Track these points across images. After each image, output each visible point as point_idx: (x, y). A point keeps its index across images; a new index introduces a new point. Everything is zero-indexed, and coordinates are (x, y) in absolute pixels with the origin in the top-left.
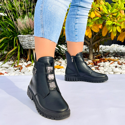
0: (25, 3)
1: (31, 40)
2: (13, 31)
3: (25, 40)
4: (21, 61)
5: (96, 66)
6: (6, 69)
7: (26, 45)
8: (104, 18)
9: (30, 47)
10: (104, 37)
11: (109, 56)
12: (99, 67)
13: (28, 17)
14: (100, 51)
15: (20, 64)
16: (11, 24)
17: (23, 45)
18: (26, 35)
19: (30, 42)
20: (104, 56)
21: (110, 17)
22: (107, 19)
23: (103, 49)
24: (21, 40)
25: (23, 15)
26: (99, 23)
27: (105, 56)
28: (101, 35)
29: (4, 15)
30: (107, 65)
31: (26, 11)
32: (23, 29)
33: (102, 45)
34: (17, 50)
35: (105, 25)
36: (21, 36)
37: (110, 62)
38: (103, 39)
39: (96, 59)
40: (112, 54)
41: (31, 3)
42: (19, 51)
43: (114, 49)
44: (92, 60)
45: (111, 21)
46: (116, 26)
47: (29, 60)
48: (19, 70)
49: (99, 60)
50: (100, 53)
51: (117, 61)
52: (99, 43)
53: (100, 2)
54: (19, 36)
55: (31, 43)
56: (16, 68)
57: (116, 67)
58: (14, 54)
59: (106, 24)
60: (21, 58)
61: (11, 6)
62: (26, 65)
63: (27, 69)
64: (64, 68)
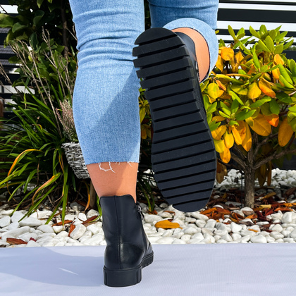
2: (50, 132)
3: (80, 156)
4: (71, 210)
5: (261, 223)
6: (32, 229)
7: (84, 168)
8: (282, 100)
10: (283, 148)
12: (272, 226)
14: (274, 183)
15: (69, 217)
16: (46, 115)
17: (76, 169)
20: (282, 197)
22: (292, 101)
23: (280, 178)
24: (70, 155)
26: (270, 112)
27: (287, 197)
28: (277, 142)
29: (28, 92)
30: (290, 220)
33: (277, 169)
34: (60, 180)
35: (286, 117)
36: (72, 144)
38: (282, 153)
39: (264, 204)
42: (67, 184)
44: (252, 207)
47: (91, 206)
48: (66, 233)
49: (269, 206)
50: (274, 189)
52: (270, 162)
53: (272, 59)
54: (66, 144)
56: (57, 228)
58: (53, 192)
59: (289, 114)
60: (71, 202)
61: (45, 69)
62: (85, 219)
63: (87, 230)
64: (181, 228)
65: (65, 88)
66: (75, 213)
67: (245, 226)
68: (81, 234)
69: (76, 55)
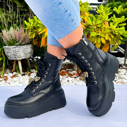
0: (10, 14)
1: (16, 51)
3: (10, 51)
4: (6, 72)
5: (80, 77)
7: (12, 56)
8: (88, 29)
9: (15, 58)
13: (14, 28)
15: (5, 75)
17: (8, 56)
18: (11, 47)
19: (15, 53)
21: (94, 29)
22: (92, 30)
24: (6, 51)
25: (8, 27)
31: (11, 22)
32: (9, 40)
34: (2, 61)
35: (89, 36)
36: (7, 47)
41: (16, 15)
42: (5, 62)
45: (95, 33)
46: (100, 37)
47: (15, 70)
48: (5, 81)
53: (84, 14)
54: (4, 47)
55: (17, 54)
56: (1, 79)
59: (91, 35)
60: (6, 69)
62: (12, 76)
63: (13, 80)
65: (4, 25)
66: (8, 73)
67: (74, 78)
68: (10, 81)
69: (8, 12)
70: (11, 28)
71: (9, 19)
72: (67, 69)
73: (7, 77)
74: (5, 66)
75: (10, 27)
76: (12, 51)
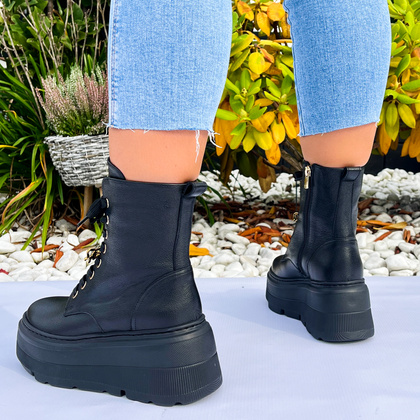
0: (70, 20)
1: (93, 153)
2: (27, 121)
3: (70, 155)
4: (57, 231)
6: (3, 257)
7: (76, 172)
9: (89, 178)
11: (371, 213)
13: (83, 72)
16: (22, 97)
17: (64, 173)
18: (75, 138)
19: (88, 161)
24: (56, 153)
25: (64, 66)
27: (360, 212)
30: (364, 244)
31: (74, 50)
32: (65, 113)
34: (41, 189)
36: (58, 138)
37: (374, 232)
40: (383, 203)
42: (51, 193)
43: (389, 185)
46: (396, 104)
48: (51, 263)
51: (401, 230)
54: (50, 138)
55: (95, 164)
56: (37, 256)
57: (398, 250)
58: (32, 206)
60: (57, 219)
61: (21, 33)
62: (77, 243)
63: (80, 258)
64: (212, 256)
65: (50, 60)
66: (62, 234)
68: (71, 264)
69: (64, 13)
70: (72, 72)
71: (65, 38)
72: (277, 221)
73: (58, 247)
74: (53, 207)
75: (72, 68)
76: (79, 156)
